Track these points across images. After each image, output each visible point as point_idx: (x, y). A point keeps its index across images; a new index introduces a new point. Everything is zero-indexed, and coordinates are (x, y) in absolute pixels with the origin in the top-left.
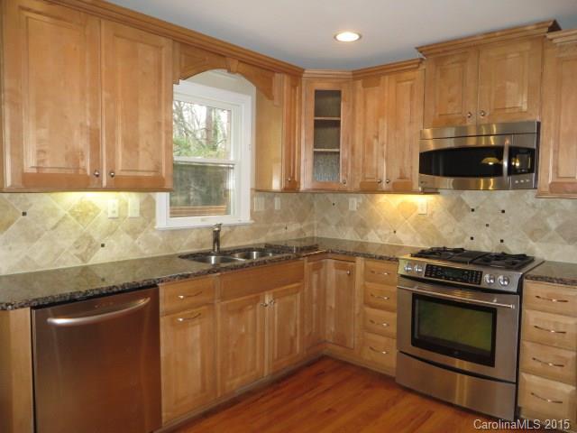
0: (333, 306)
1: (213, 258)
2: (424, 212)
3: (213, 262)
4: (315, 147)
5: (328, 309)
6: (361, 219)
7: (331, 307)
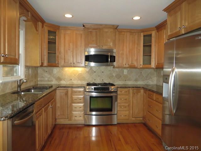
0: (59, 106)
1: (33, 90)
2: (81, 73)
3: (33, 92)
4: (48, 51)
5: (57, 107)
6: (59, 76)
7: (58, 107)
